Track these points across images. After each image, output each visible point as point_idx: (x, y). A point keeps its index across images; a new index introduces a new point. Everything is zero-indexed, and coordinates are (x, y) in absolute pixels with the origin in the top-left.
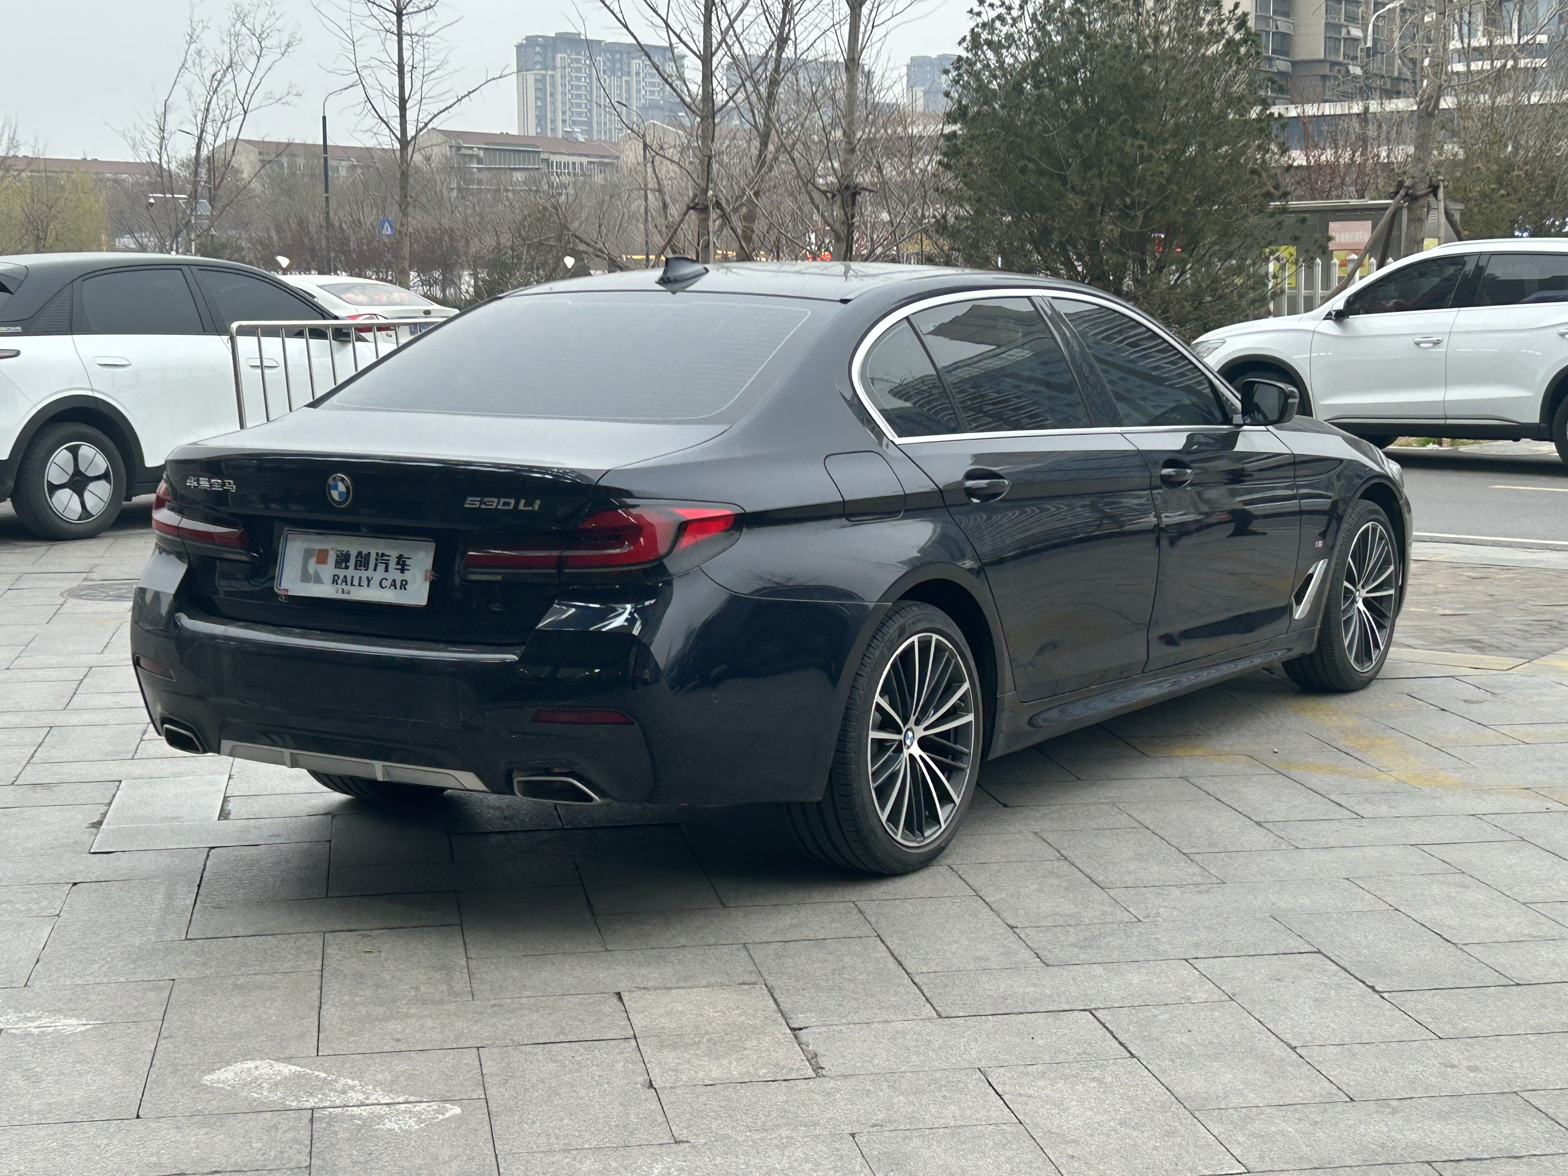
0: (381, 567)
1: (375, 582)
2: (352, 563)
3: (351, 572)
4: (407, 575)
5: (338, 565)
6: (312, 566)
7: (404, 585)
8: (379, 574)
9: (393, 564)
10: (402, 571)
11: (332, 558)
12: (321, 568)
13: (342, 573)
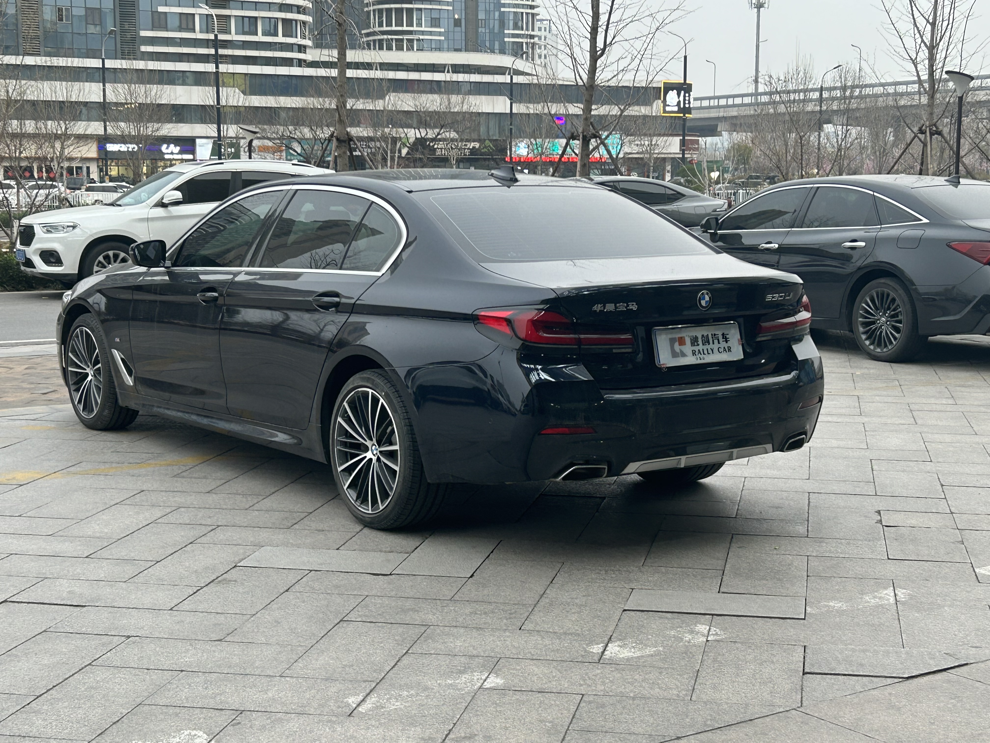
0: (716, 341)
1: (716, 350)
2: (700, 342)
3: (701, 347)
4: (729, 344)
5: (693, 344)
6: (677, 347)
7: (729, 349)
8: (716, 346)
9: (721, 339)
10: (727, 342)
11: (688, 341)
12: (683, 348)
13: (696, 348)
